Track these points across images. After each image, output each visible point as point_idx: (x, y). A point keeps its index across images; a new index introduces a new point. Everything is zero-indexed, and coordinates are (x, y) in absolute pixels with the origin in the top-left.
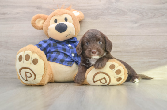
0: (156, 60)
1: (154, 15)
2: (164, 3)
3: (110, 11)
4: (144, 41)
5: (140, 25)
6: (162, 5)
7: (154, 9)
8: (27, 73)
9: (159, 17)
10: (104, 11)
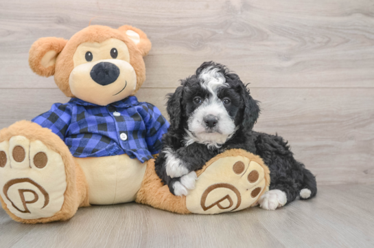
0: (330, 143)
1: (328, 42)
2: (349, 14)
3: (230, 31)
4: (305, 99)
5: (297, 64)
6: (345, 19)
7: (328, 28)
8: (25, 193)
9: (337, 45)
10: (217, 31)
